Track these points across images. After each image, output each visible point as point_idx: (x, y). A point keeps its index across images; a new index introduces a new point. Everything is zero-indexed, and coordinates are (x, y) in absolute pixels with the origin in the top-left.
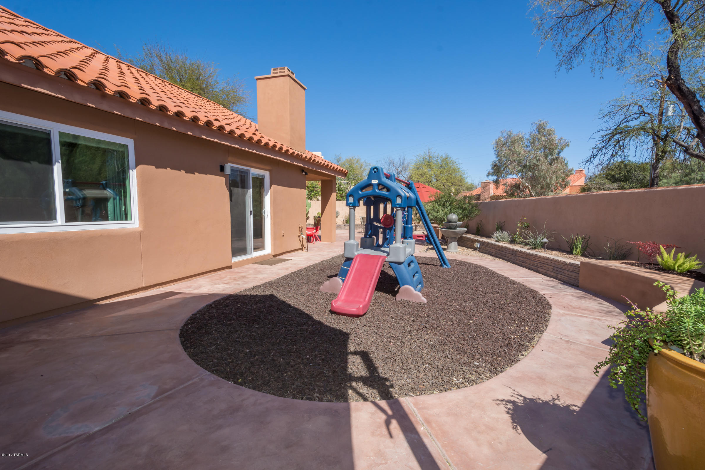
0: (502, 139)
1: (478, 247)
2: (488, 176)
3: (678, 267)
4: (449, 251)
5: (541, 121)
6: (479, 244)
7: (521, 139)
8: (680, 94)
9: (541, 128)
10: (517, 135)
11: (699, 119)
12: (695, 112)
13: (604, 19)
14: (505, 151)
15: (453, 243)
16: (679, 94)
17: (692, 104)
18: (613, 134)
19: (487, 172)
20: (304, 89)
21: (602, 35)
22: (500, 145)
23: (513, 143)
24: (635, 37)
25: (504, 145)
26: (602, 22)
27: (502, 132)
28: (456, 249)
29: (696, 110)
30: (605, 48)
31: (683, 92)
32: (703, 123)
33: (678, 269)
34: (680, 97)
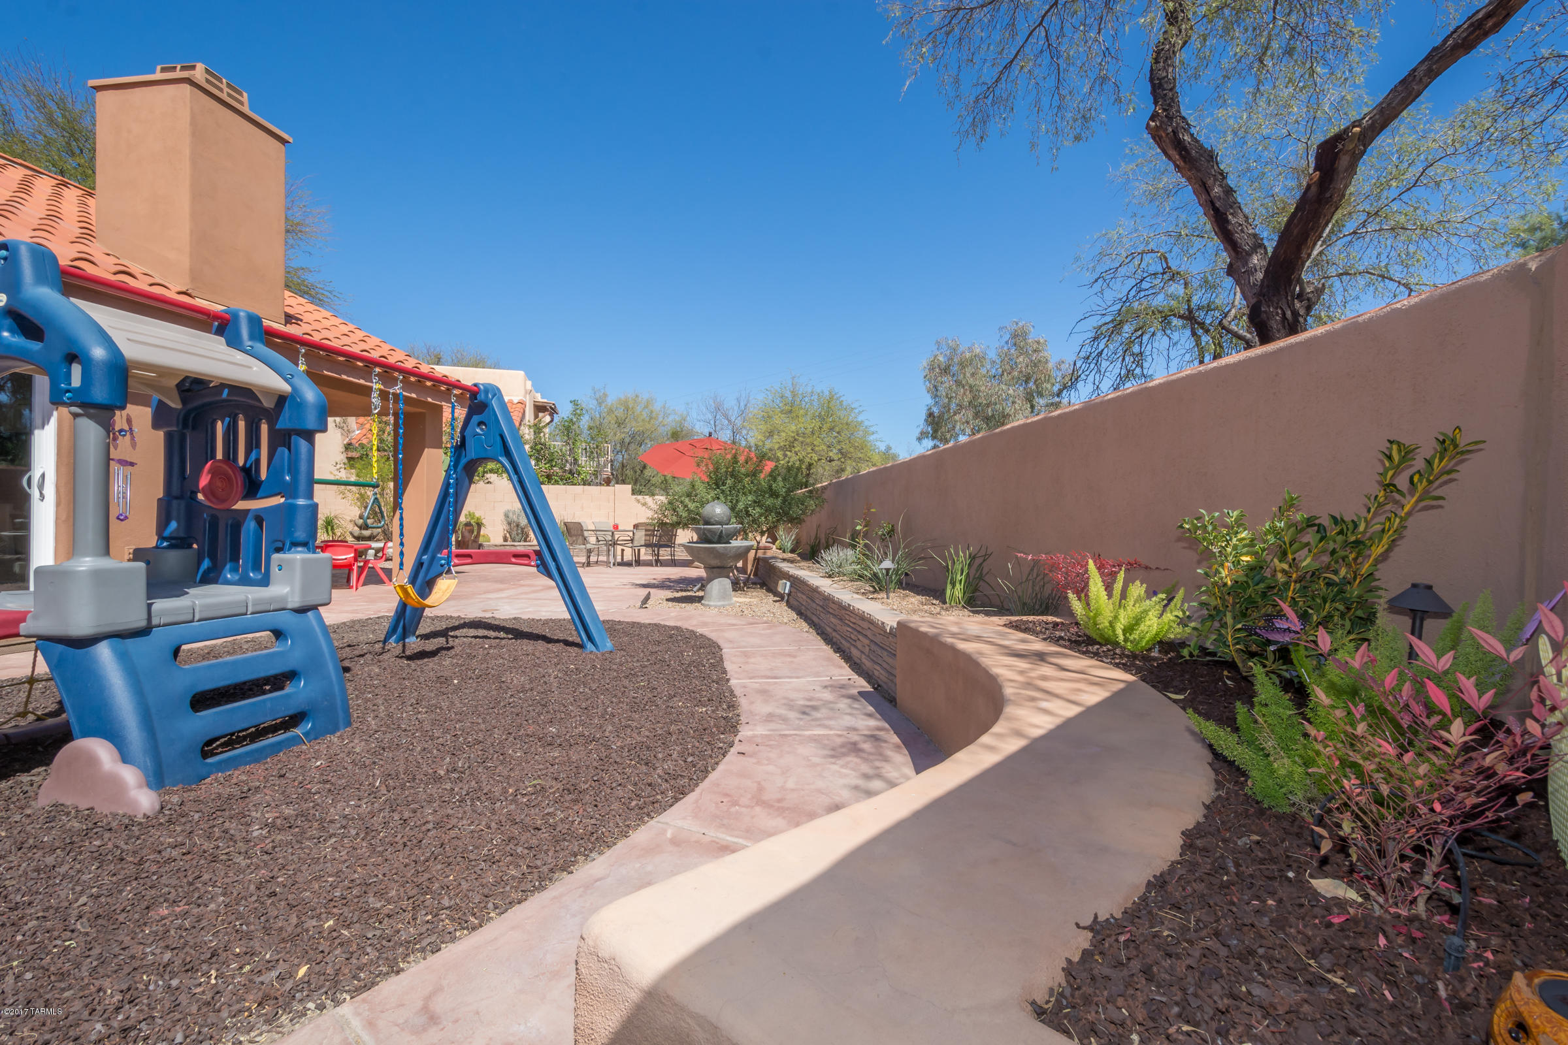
0: (941, 359)
1: (787, 591)
2: (919, 439)
3: (1125, 631)
4: (707, 603)
5: (1017, 324)
6: (788, 584)
7: (981, 358)
8: (1180, 155)
9: (1018, 338)
10: (970, 349)
11: (1228, 221)
12: (1218, 204)
13: (1043, 17)
14: (948, 381)
15: (716, 581)
16: (1177, 157)
17: (1210, 182)
18: (1118, 326)
19: (919, 430)
20: (284, 142)
21: (1046, 59)
22: (940, 371)
23: (963, 365)
24: (1107, 54)
25: (946, 370)
26: (1041, 24)
27: (938, 343)
28: (724, 597)
29: (1219, 198)
30: (1056, 97)
31: (1185, 148)
32: (1237, 232)
33: (1126, 640)
34: (1180, 163)
